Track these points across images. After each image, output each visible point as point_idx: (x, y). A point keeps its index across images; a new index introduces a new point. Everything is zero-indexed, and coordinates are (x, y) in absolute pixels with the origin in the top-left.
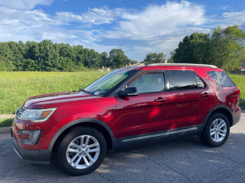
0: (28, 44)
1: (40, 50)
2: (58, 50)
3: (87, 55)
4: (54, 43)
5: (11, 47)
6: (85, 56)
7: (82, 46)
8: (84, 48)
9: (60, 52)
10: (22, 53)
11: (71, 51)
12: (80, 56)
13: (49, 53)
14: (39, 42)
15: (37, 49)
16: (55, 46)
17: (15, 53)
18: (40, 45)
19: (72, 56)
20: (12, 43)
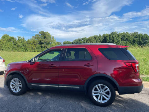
0: (104, 36)
1: (110, 38)
2: (120, 37)
3: (141, 38)
4: (118, 33)
5: (95, 38)
6: (139, 39)
7: (137, 33)
8: (139, 34)
9: (121, 38)
10: (100, 41)
11: (129, 37)
12: (135, 39)
13: (115, 40)
14: (109, 34)
15: (108, 38)
16: (119, 35)
17: (97, 41)
18: (110, 35)
19: (130, 40)
20: (96, 36)
